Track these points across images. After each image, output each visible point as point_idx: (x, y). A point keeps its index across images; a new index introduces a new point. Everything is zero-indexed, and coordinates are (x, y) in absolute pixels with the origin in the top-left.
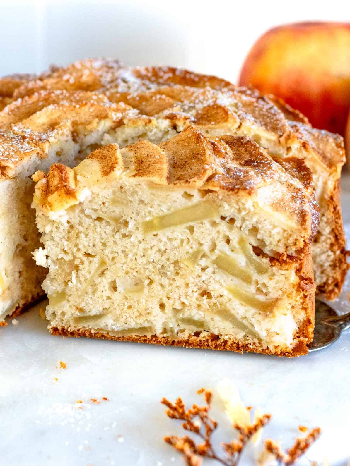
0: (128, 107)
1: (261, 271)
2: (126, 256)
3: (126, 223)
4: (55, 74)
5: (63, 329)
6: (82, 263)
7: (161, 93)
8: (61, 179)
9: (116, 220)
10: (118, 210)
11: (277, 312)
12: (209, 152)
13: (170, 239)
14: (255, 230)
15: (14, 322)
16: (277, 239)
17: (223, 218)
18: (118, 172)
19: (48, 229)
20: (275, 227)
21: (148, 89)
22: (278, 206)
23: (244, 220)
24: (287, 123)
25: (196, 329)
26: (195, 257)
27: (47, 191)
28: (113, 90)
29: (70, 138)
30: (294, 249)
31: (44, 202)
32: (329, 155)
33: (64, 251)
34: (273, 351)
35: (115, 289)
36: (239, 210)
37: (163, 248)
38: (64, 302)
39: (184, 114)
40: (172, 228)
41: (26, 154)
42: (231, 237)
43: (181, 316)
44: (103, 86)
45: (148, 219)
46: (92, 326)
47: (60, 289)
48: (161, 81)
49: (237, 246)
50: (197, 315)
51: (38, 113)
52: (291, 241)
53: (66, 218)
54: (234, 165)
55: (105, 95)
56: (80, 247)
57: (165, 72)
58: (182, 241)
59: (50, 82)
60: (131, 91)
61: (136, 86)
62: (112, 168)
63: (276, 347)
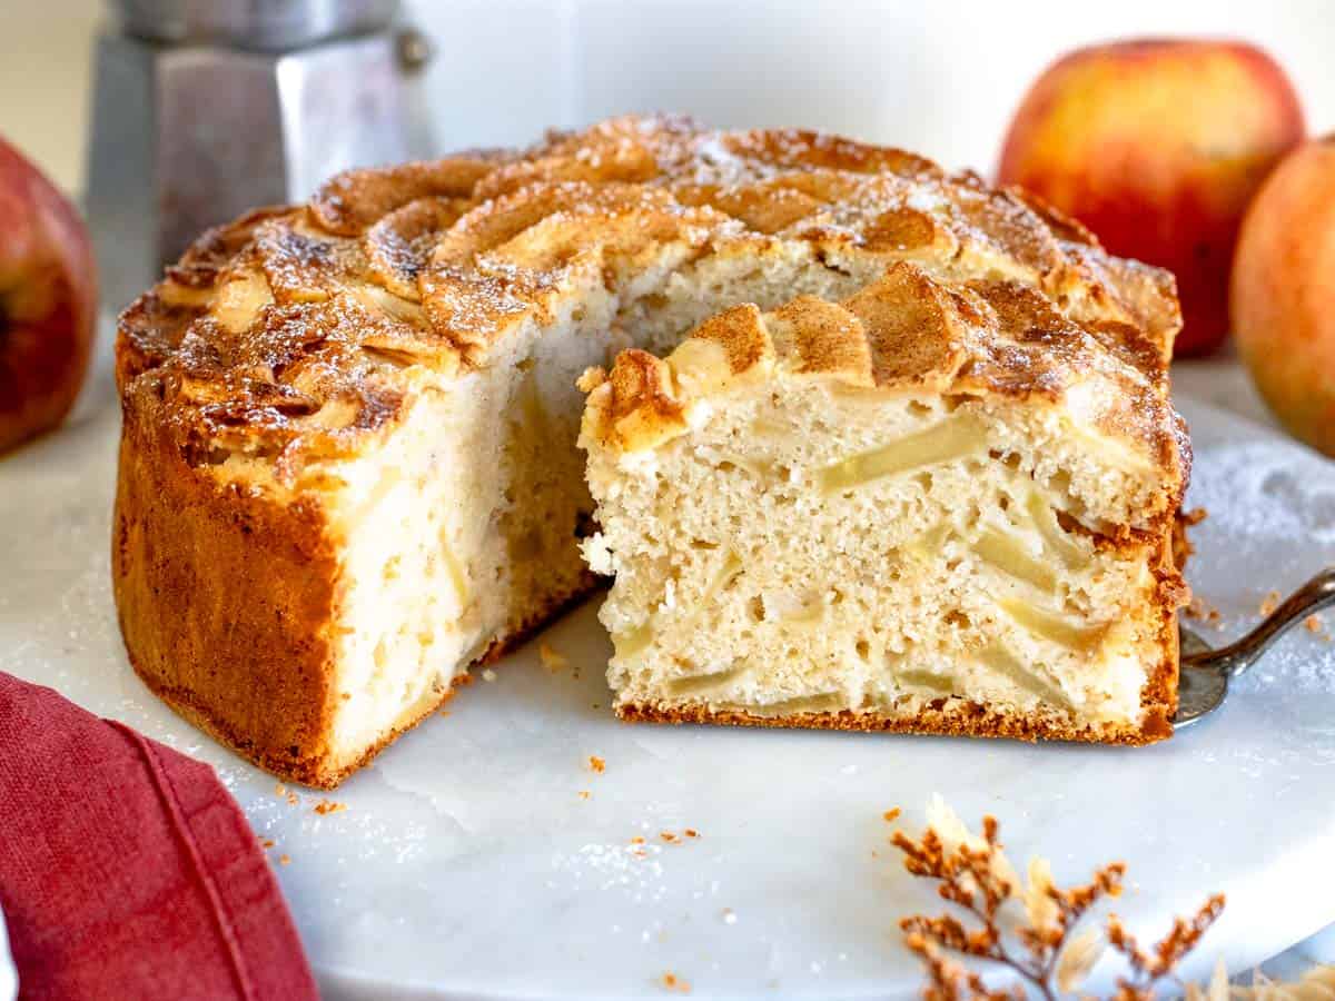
0: (722, 216)
1: (1074, 564)
2: (784, 542)
3: (784, 473)
4: (560, 149)
5: (647, 708)
6: (688, 562)
7: (788, 185)
8: (644, 382)
9: (763, 467)
10: (766, 446)
11: (1110, 649)
12: (952, 315)
13: (879, 504)
14: (1062, 478)
15: (488, 675)
16: (1110, 495)
17: (995, 454)
18: (767, 363)
19: (614, 490)
20: (1105, 469)
21: (760, 176)
22: (1108, 423)
23: (1039, 456)
24: (1056, 246)
25: (936, 694)
26: (934, 538)
27: (615, 408)
28: (685, 181)
29: (599, 283)
30: (1147, 514)
31: (608, 434)
32: (1145, 312)
33: (647, 536)
34: (1100, 734)
35: (759, 614)
36: (1030, 437)
37: (864, 524)
38: (649, 649)
39: (840, 230)
40: (886, 479)
41: (511, 317)
42: (1012, 494)
43: (903, 667)
44: (663, 173)
45: (833, 461)
46: (710, 698)
47: (638, 621)
48: (785, 160)
49: (1025, 513)
50: (938, 665)
51: (531, 230)
52: (1141, 497)
53: (655, 467)
54: (1004, 341)
55: (669, 190)
56: (685, 527)
57: (792, 142)
58: (906, 506)
59: (549, 165)
60: (724, 181)
61: (733, 171)
62: (753, 356)
63: (1106, 726)
